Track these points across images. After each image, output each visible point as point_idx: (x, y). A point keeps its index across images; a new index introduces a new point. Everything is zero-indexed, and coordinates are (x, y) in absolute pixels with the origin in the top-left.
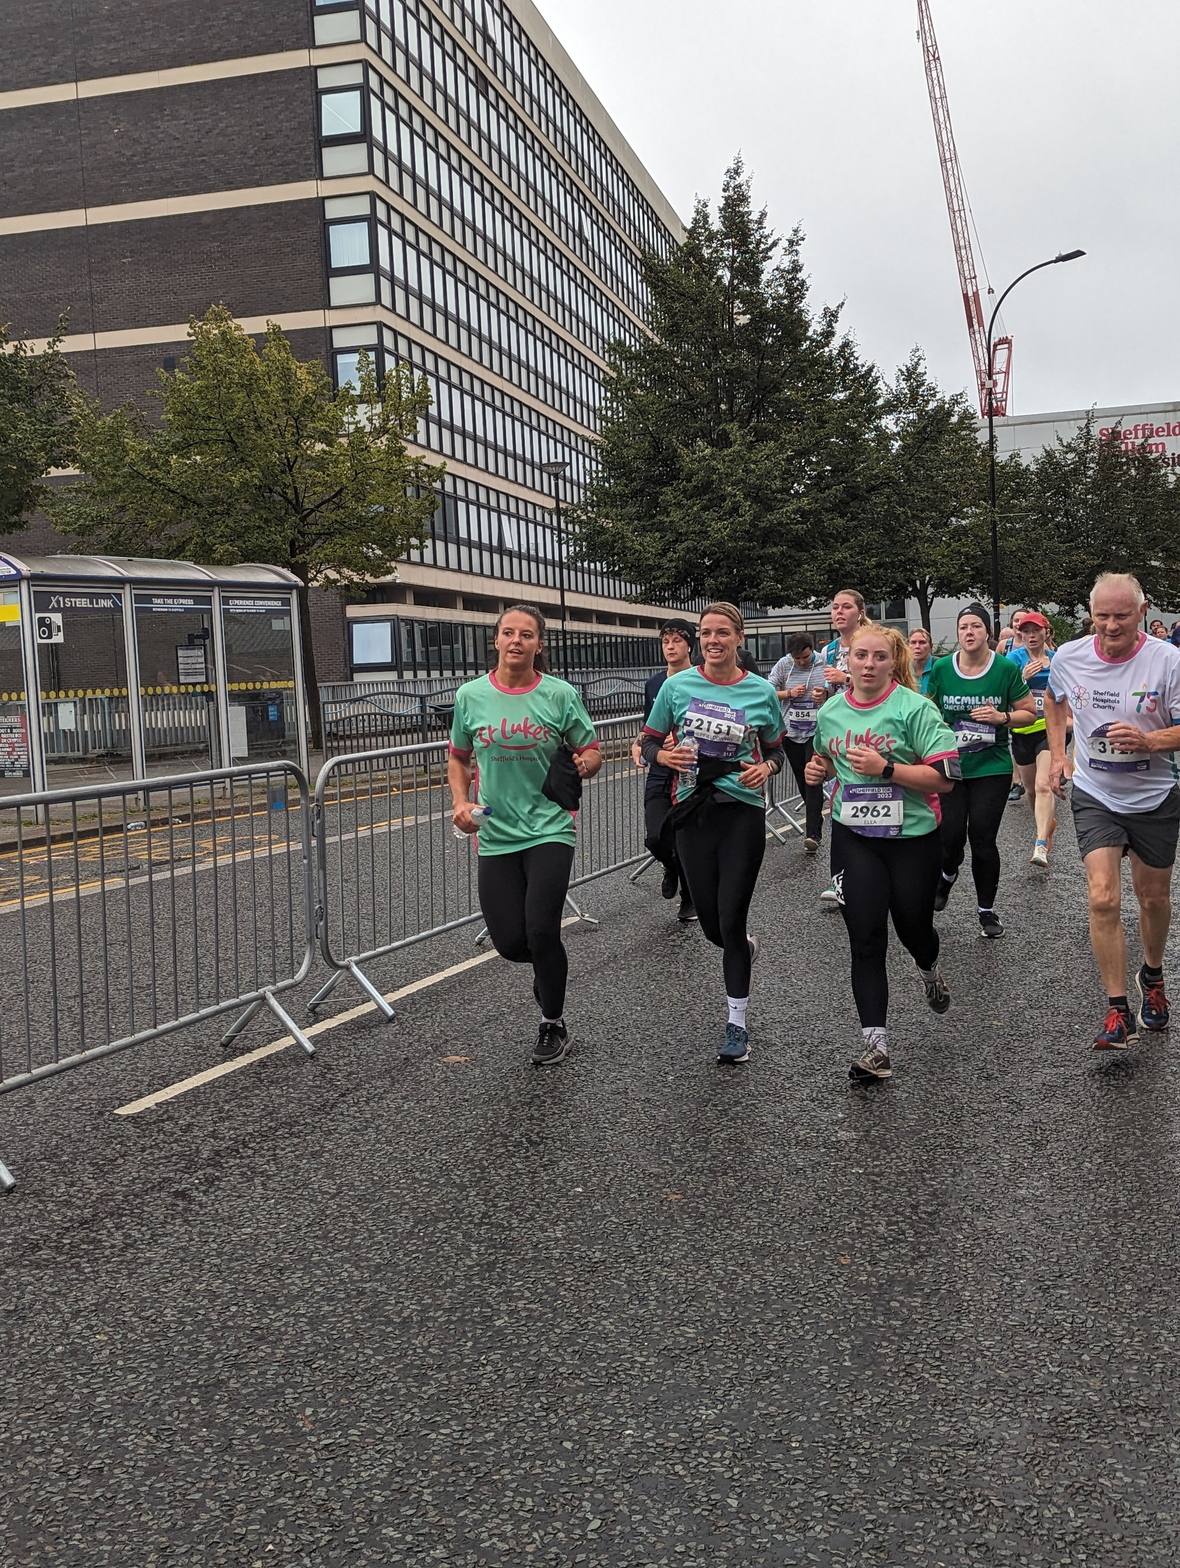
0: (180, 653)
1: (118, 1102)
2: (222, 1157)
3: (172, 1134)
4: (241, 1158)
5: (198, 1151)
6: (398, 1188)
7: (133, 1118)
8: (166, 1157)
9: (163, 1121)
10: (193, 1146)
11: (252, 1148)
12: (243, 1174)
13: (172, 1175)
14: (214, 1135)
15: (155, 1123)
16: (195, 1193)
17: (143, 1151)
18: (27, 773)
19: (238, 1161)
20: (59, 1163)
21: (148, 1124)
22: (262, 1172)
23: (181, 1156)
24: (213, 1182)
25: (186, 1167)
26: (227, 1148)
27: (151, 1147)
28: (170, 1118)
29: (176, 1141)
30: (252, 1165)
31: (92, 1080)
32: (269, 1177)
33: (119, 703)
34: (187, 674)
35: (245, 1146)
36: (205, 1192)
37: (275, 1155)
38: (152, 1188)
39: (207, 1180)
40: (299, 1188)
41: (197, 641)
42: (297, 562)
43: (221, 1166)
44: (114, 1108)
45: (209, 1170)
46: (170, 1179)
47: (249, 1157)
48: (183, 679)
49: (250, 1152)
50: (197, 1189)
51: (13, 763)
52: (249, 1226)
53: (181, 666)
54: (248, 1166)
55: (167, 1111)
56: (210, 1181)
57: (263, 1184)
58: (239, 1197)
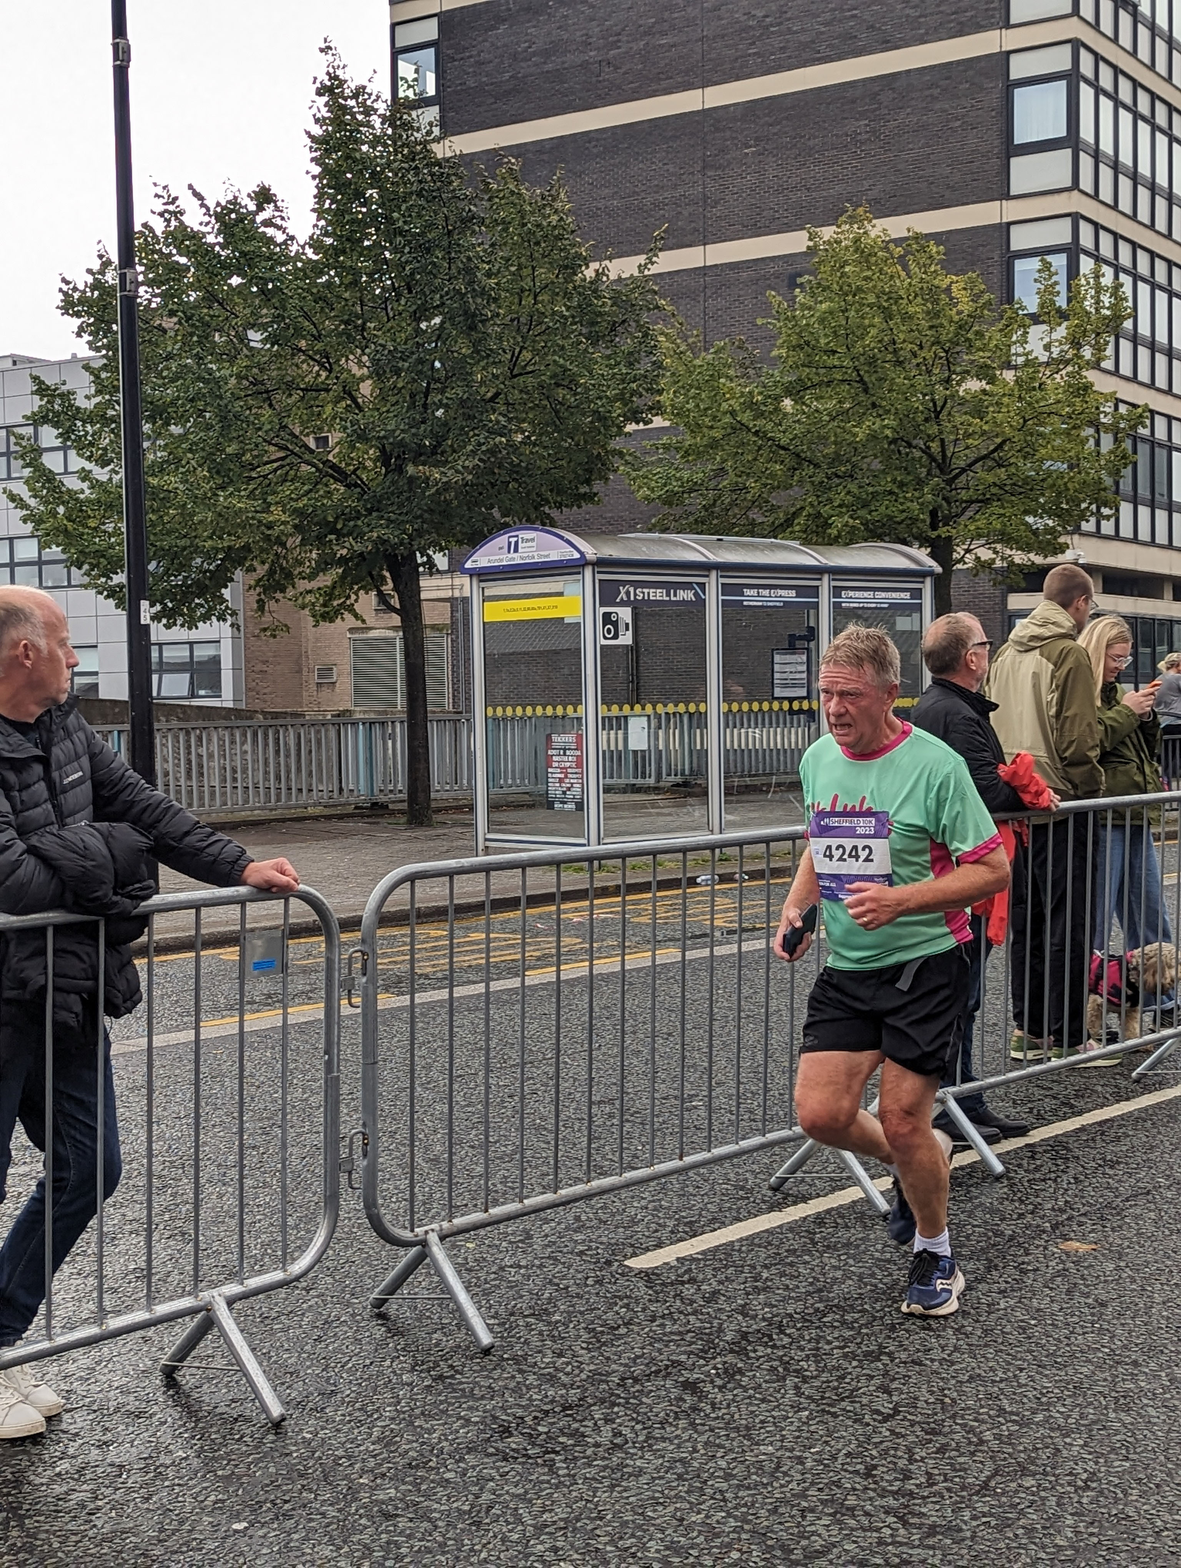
0: (777, 658)
1: (631, 1250)
2: (750, 1343)
3: (692, 1302)
4: (774, 1347)
5: (720, 1330)
6: (976, 1420)
7: (647, 1275)
8: (680, 1333)
9: (683, 1283)
10: (716, 1323)
11: (789, 1336)
12: (773, 1369)
13: (683, 1358)
14: (743, 1311)
15: (672, 1284)
16: (708, 1387)
17: (652, 1321)
18: (580, 806)
19: (769, 1351)
20: (549, 1323)
21: (663, 1284)
22: (795, 1371)
23: (699, 1333)
24: (733, 1375)
25: (702, 1351)
26: (759, 1331)
27: (663, 1317)
28: (691, 1281)
29: (695, 1313)
30: (786, 1359)
31: (604, 1217)
32: (805, 1380)
33: (699, 720)
34: (785, 686)
35: (782, 1332)
36: (721, 1388)
37: (818, 1349)
38: (657, 1372)
39: (726, 1371)
40: (843, 1400)
41: (798, 644)
42: (939, 536)
43: (747, 1355)
44: (626, 1257)
45: (730, 1358)
46: (680, 1363)
47: (784, 1347)
48: (778, 693)
49: (786, 1340)
50: (712, 1382)
51: (564, 793)
52: (771, 1443)
53: (776, 676)
54: (780, 1359)
55: (690, 1270)
56: (730, 1373)
57: (796, 1387)
58: (763, 1400)
